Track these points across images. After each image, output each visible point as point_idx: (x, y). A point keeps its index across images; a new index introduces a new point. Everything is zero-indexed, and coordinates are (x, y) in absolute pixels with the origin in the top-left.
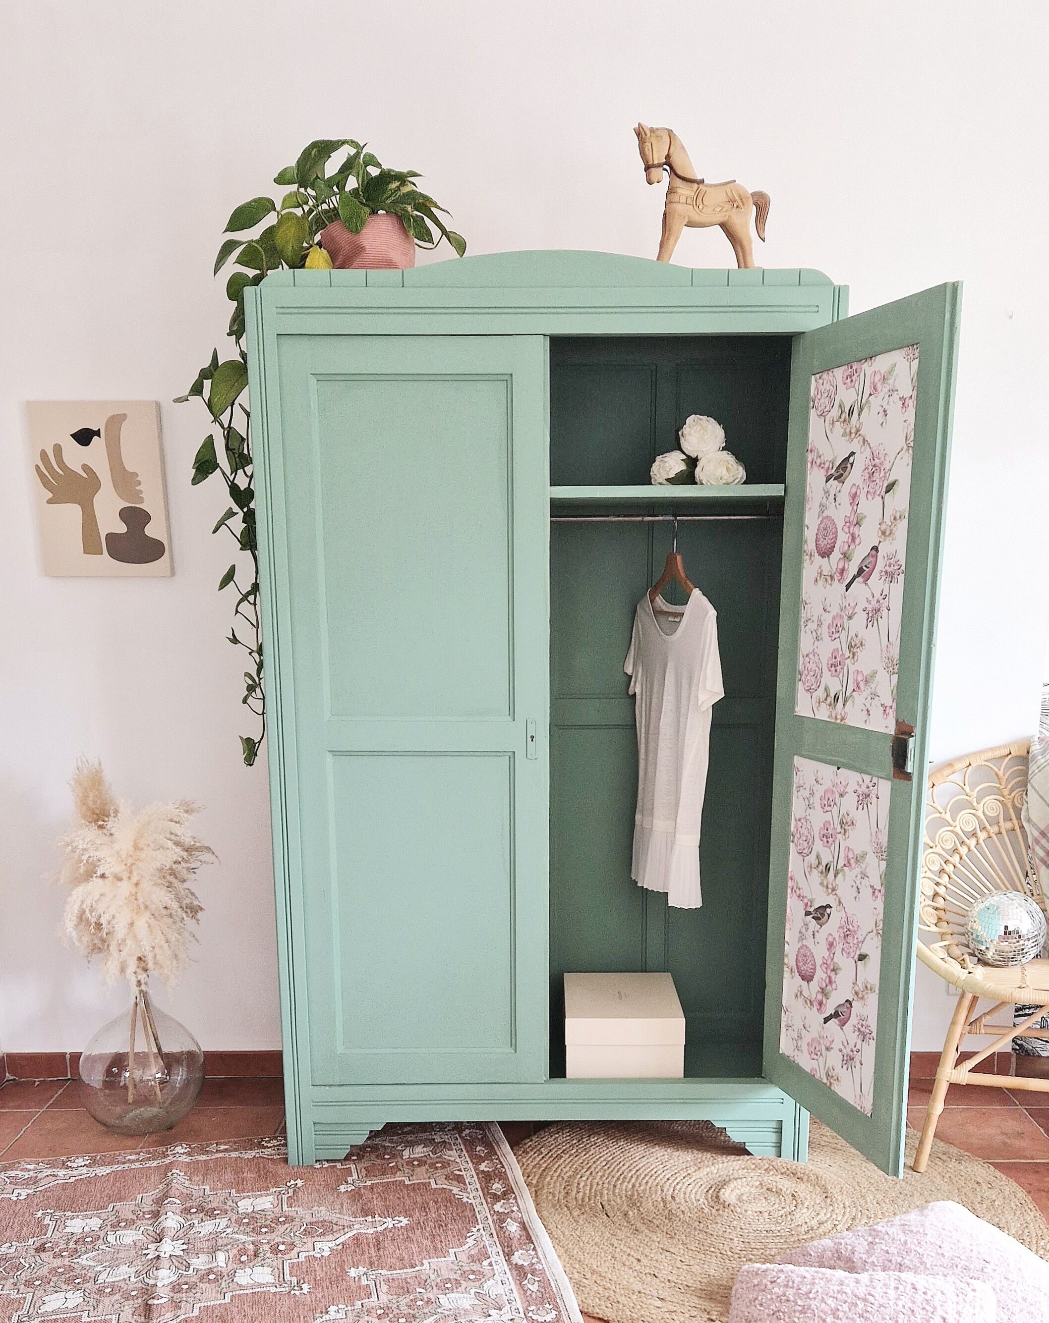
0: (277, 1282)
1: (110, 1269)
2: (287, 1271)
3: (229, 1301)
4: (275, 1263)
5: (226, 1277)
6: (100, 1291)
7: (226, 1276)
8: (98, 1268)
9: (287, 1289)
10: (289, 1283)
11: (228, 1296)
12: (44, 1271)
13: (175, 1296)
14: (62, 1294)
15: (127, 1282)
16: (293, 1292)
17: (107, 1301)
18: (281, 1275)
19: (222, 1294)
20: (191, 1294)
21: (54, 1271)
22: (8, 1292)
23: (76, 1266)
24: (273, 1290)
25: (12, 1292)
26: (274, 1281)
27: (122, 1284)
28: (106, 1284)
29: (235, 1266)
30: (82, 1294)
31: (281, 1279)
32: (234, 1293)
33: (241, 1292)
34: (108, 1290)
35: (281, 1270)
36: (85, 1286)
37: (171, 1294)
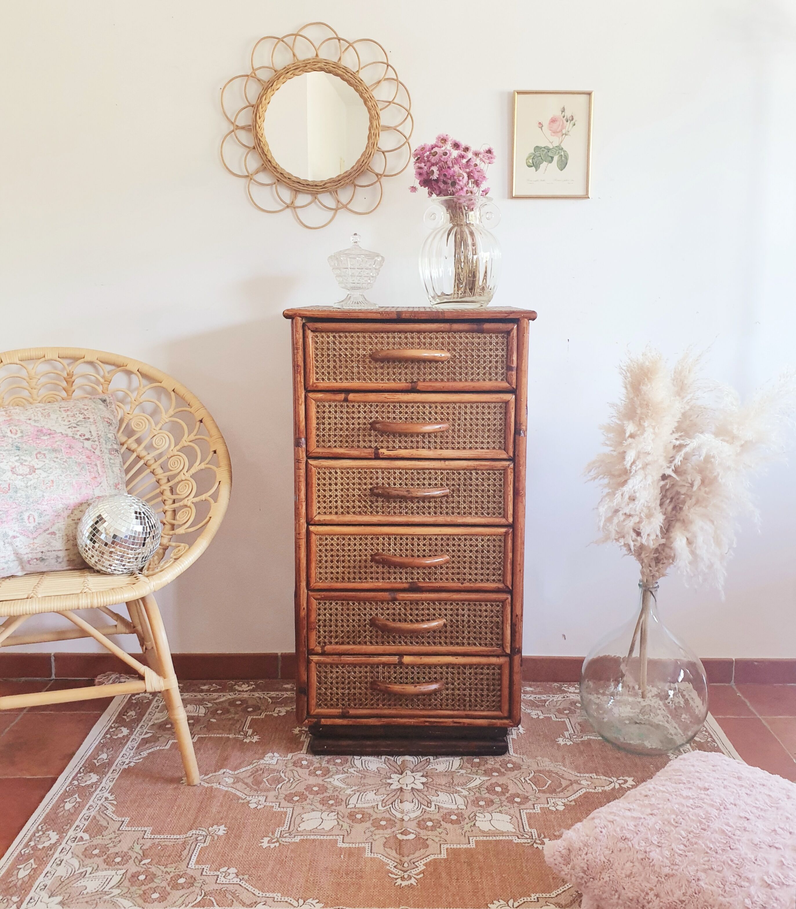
0: (518, 832)
1: (358, 793)
2: (525, 822)
3: (474, 846)
4: (512, 811)
5: (467, 820)
6: (352, 816)
7: (467, 818)
8: (349, 792)
9: (529, 841)
10: (530, 834)
11: (473, 840)
12: (301, 788)
13: (421, 831)
14: (318, 814)
15: (376, 809)
16: (535, 845)
17: (359, 828)
18: (521, 826)
19: (467, 837)
20: (436, 833)
21: (309, 788)
22: (271, 804)
23: (329, 786)
24: (516, 840)
25: (274, 804)
26: (514, 830)
27: (371, 811)
28: (357, 810)
29: (475, 809)
30: (336, 817)
31: (522, 830)
32: (478, 839)
33: (485, 838)
34: (359, 816)
35: (520, 820)
36: (337, 808)
37: (418, 830)
